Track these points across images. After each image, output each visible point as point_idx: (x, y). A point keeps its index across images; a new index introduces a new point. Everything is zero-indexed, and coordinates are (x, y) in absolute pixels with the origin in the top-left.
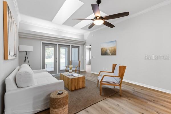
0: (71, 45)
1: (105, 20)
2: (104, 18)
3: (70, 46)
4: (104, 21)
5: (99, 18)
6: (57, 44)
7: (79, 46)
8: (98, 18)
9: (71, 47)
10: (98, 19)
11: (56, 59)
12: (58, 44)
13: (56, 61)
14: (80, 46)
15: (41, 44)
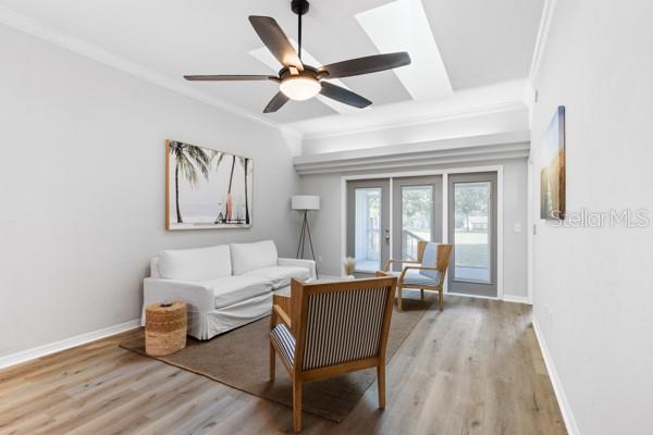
0: (445, 173)
1: (323, 80)
2: (321, 72)
3: (441, 176)
4: (323, 84)
5: (297, 73)
6: (388, 179)
7: (496, 172)
8: (293, 71)
9: (445, 178)
10: (295, 76)
11: (388, 231)
12: (394, 179)
13: (388, 239)
14: (499, 168)
15: (343, 186)
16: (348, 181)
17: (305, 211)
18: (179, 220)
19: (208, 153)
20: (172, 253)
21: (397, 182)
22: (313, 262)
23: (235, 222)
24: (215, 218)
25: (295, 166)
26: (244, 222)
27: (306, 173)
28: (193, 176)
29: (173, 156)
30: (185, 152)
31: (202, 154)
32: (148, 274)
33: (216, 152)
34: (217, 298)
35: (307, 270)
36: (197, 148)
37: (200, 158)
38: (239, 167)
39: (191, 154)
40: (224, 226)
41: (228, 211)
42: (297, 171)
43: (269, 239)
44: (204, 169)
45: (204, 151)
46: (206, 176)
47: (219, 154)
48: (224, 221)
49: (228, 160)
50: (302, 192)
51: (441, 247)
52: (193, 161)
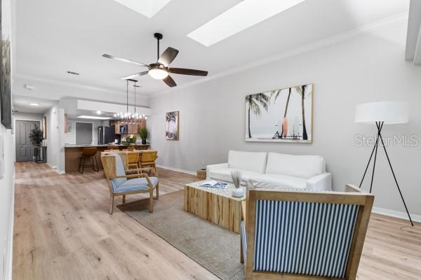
18: (250, 136)
19: (268, 94)
24: (272, 135)
26: (302, 138)
28: (258, 111)
29: (247, 104)
30: (254, 99)
31: (264, 96)
33: (274, 92)
36: (260, 94)
37: (262, 99)
38: (296, 95)
39: (257, 99)
40: (280, 140)
41: (284, 131)
44: (265, 105)
45: (266, 94)
46: (267, 109)
47: (277, 92)
48: (280, 137)
52: (258, 103)
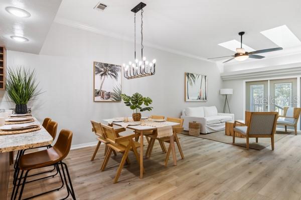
0: (298, 77)
3: (296, 78)
5: (242, 55)
6: (268, 80)
9: (299, 79)
12: (270, 80)
13: (267, 107)
15: (244, 84)
16: (246, 82)
17: (226, 95)
18: (188, 98)
19: (195, 75)
20: (190, 108)
21: (272, 81)
22: (233, 115)
23: (203, 99)
24: (197, 98)
25: (221, 77)
26: (205, 99)
27: (226, 80)
28: (191, 83)
29: (187, 78)
30: (189, 76)
31: (194, 76)
32: (181, 115)
34: (207, 122)
35: (231, 117)
36: (192, 74)
37: (193, 78)
38: (204, 79)
39: (191, 76)
40: (199, 100)
41: (200, 95)
42: (222, 79)
43: (214, 106)
44: (194, 81)
47: (198, 75)
49: (200, 76)
50: (224, 87)
51: (296, 109)
52: (191, 78)
